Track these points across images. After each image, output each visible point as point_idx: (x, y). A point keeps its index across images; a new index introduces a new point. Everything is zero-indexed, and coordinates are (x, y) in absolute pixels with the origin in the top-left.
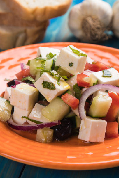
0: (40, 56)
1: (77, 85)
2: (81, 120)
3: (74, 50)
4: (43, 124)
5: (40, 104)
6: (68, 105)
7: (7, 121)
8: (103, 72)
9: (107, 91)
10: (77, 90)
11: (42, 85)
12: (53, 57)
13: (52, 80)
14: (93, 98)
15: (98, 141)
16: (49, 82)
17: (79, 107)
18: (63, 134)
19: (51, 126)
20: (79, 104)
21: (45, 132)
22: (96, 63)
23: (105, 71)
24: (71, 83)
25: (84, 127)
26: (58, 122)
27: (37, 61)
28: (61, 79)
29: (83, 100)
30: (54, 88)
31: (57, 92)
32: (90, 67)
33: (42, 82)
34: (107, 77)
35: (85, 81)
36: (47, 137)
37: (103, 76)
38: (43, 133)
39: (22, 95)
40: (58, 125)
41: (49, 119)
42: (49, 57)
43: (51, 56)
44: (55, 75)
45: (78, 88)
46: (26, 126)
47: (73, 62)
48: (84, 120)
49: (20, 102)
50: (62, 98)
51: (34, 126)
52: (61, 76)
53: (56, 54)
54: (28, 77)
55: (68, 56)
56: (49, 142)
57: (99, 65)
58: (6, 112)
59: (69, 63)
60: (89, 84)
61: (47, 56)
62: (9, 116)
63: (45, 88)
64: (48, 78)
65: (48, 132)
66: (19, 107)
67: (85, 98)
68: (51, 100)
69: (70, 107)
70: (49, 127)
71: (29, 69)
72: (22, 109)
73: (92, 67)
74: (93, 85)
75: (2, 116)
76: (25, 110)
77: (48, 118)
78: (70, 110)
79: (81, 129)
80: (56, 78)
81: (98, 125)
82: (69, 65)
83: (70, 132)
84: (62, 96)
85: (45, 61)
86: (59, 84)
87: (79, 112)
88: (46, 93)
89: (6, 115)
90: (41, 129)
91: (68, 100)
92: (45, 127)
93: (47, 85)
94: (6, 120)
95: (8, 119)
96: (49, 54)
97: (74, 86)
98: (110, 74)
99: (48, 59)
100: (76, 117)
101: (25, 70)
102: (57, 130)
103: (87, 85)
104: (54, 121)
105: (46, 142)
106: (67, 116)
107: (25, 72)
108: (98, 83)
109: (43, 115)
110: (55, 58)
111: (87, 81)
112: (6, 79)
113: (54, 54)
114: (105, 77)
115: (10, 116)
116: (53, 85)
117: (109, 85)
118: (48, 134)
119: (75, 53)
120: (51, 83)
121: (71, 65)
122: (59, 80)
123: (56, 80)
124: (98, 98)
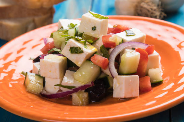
0: (62, 28)
1: (103, 46)
2: (114, 78)
3: (95, 14)
4: (77, 88)
5: (71, 70)
6: (99, 67)
7: (41, 93)
8: (126, 32)
9: (133, 49)
10: (105, 51)
11: (70, 51)
12: (75, 26)
13: (78, 45)
14: (121, 56)
15: (134, 96)
16: (76, 46)
17: (109, 67)
18: (98, 95)
19: (85, 88)
20: (109, 64)
21: (80, 95)
22: (117, 26)
23: (128, 31)
24: (97, 46)
25: (118, 85)
26: (92, 83)
27: (60, 33)
28: (87, 43)
29: (112, 59)
30: (82, 52)
31: (86, 55)
32: (112, 30)
33: (69, 49)
34: (131, 35)
35: (110, 41)
36: (83, 100)
37: (127, 36)
38: (79, 96)
39: (52, 64)
40: (91, 86)
41: (82, 82)
42: (70, 27)
43: (72, 26)
44: (81, 40)
45: (105, 49)
46: (60, 92)
47: (96, 26)
48: (116, 78)
49: (50, 71)
50: (91, 60)
51: (68, 91)
52: (87, 40)
53: (77, 24)
54: (54, 49)
55: (90, 21)
56: (86, 104)
57: (120, 28)
58: (38, 84)
59: (92, 28)
60: (115, 43)
61: (68, 26)
62: (41, 87)
63: (73, 53)
64: (75, 43)
65: (83, 95)
66: (50, 77)
67: (113, 57)
68: (81, 64)
69: (100, 68)
70: (83, 90)
71: (53, 42)
72: (54, 78)
73: (114, 31)
74: (119, 44)
75: (35, 89)
76: (57, 78)
77: (80, 82)
78: (101, 72)
79: (115, 87)
80: (82, 43)
81: (130, 80)
82: (93, 30)
83: (104, 92)
84: (91, 58)
85: (68, 31)
86: (86, 48)
87: (110, 71)
88: (75, 59)
89: (38, 87)
90: (76, 93)
91: (97, 61)
92: (80, 90)
93: (75, 50)
94: (39, 92)
95: (41, 91)
96: (70, 25)
97: (100, 47)
98: (132, 33)
99: (70, 29)
100: (108, 77)
101: (49, 44)
102: (91, 92)
103: (113, 45)
104: (88, 83)
105: (83, 105)
106: (99, 78)
107: (50, 45)
108: (123, 41)
109: (75, 80)
110: (76, 27)
111: (113, 41)
112: (30, 58)
113: (75, 24)
114: (129, 36)
115: (43, 88)
116: (80, 48)
117: (134, 42)
118: (83, 97)
119: (97, 17)
120: (78, 47)
121: (94, 29)
122: (85, 44)
123: (83, 44)
124: (126, 54)
